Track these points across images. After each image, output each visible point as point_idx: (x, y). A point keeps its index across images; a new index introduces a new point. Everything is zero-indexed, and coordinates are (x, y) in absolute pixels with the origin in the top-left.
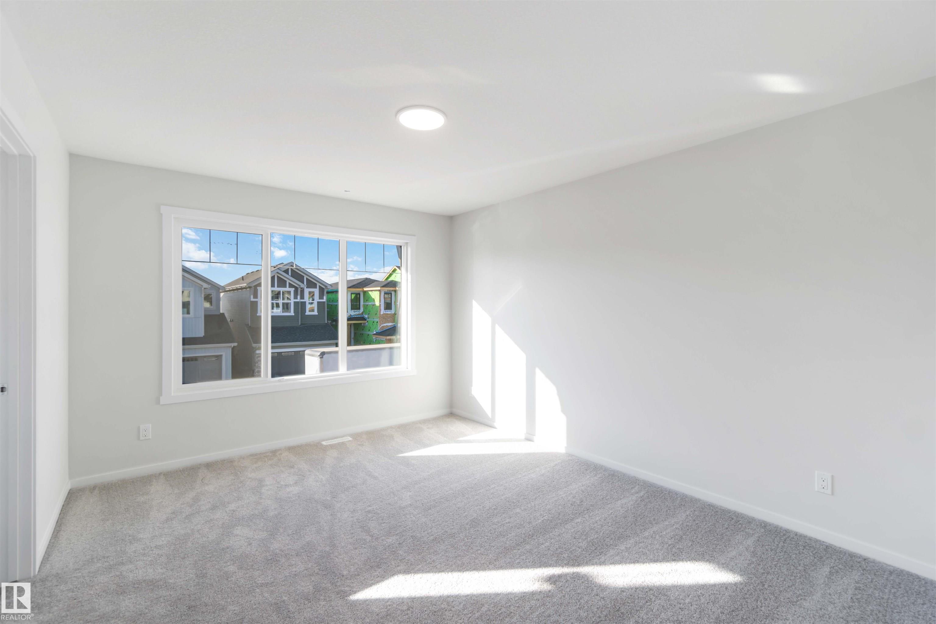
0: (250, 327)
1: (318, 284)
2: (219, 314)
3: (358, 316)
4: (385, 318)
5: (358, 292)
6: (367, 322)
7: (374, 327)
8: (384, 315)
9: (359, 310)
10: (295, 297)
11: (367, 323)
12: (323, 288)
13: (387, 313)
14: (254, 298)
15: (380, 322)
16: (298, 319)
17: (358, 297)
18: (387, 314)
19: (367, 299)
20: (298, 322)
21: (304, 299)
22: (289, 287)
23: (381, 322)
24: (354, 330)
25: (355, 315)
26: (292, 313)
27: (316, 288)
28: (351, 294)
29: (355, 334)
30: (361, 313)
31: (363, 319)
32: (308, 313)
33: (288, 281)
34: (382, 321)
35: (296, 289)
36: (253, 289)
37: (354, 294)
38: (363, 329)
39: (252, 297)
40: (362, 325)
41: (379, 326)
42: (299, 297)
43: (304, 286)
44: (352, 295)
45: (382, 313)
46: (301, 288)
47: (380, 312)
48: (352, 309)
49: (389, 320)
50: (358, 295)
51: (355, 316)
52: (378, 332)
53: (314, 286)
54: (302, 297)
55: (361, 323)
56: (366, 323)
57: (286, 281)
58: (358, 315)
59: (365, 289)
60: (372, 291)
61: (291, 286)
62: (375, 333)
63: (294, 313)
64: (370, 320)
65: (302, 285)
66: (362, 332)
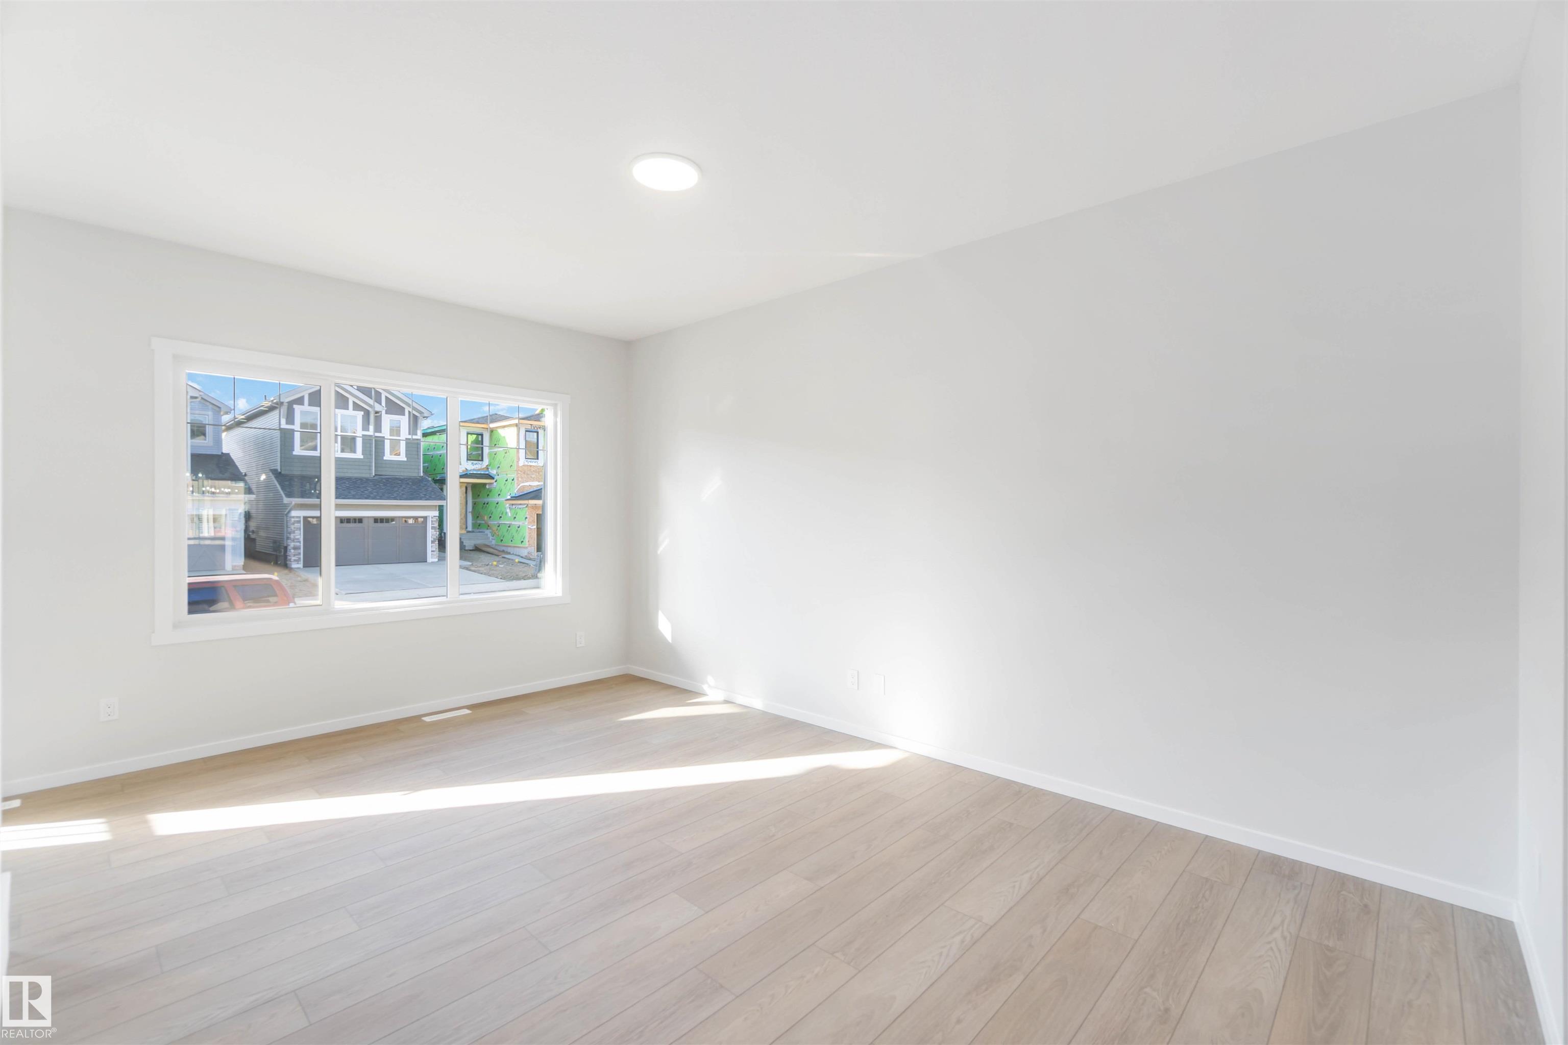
0: (280, 473)
1: (407, 409)
2: (220, 453)
3: (479, 472)
4: (526, 472)
5: (479, 431)
6: (496, 481)
7: (508, 488)
8: (525, 468)
9: (480, 462)
10: (365, 427)
11: (495, 484)
12: (417, 416)
13: (530, 464)
14: (287, 423)
15: (518, 480)
16: (370, 466)
17: (480, 439)
18: (531, 466)
19: (495, 443)
20: (370, 470)
21: (381, 432)
22: (354, 410)
23: (520, 479)
24: (473, 498)
25: (474, 470)
26: (359, 455)
27: (404, 415)
28: (468, 434)
29: (474, 504)
30: (485, 466)
31: (490, 477)
32: (388, 456)
33: (351, 400)
34: (522, 478)
35: (367, 414)
36: (284, 410)
37: (472, 434)
38: (488, 495)
39: (283, 421)
40: (487, 487)
41: (516, 485)
42: (371, 428)
43: (381, 408)
44: (469, 436)
45: (521, 464)
46: (377, 412)
47: (518, 462)
48: (468, 460)
49: (533, 476)
50: (480, 437)
51: (475, 472)
52: (514, 495)
53: (401, 412)
54: (378, 428)
55: (485, 485)
56: (492, 483)
57: (347, 399)
58: (479, 470)
59: (492, 425)
60: (504, 427)
61: (357, 407)
62: (509, 497)
63: (363, 454)
64: (501, 479)
65: (378, 407)
66: (486, 500)
